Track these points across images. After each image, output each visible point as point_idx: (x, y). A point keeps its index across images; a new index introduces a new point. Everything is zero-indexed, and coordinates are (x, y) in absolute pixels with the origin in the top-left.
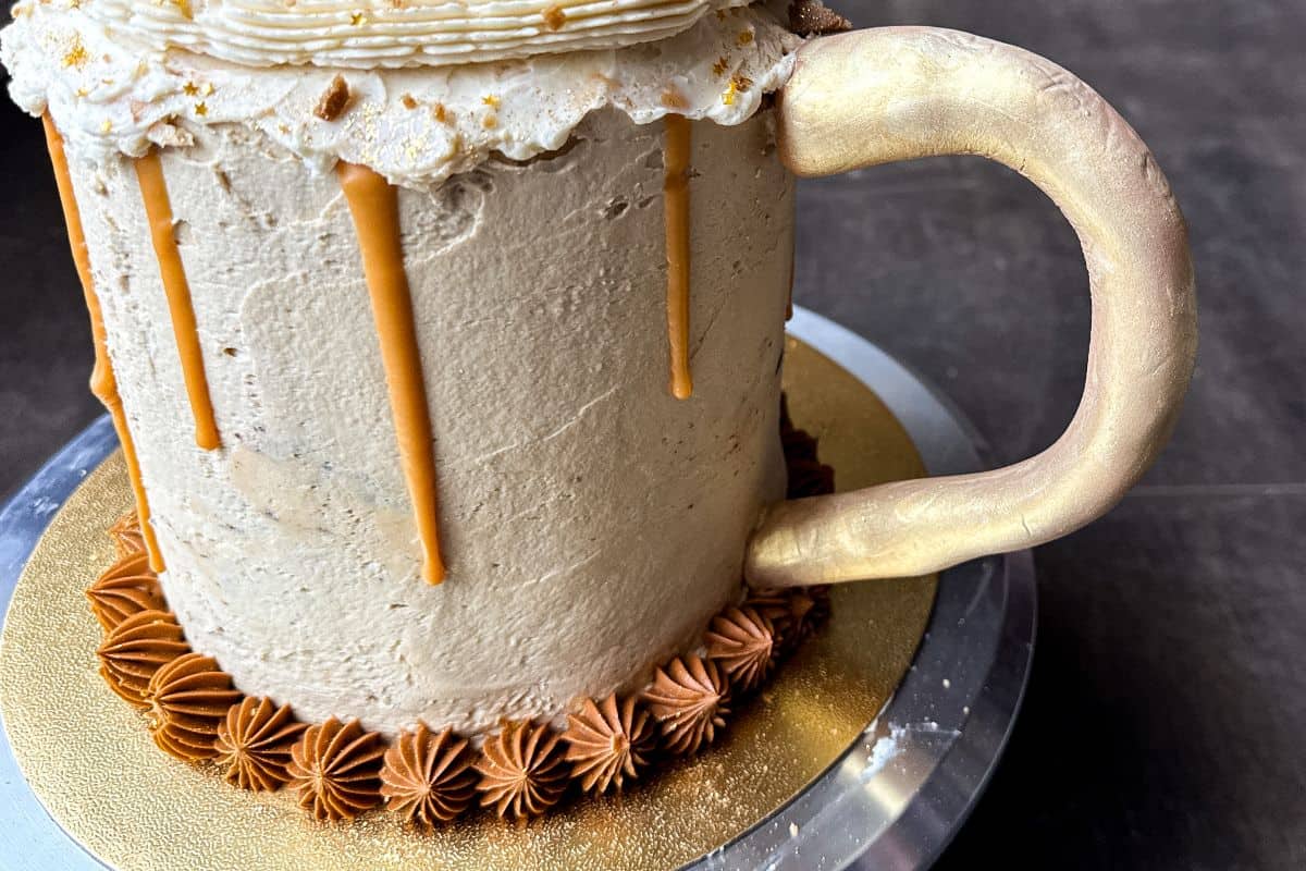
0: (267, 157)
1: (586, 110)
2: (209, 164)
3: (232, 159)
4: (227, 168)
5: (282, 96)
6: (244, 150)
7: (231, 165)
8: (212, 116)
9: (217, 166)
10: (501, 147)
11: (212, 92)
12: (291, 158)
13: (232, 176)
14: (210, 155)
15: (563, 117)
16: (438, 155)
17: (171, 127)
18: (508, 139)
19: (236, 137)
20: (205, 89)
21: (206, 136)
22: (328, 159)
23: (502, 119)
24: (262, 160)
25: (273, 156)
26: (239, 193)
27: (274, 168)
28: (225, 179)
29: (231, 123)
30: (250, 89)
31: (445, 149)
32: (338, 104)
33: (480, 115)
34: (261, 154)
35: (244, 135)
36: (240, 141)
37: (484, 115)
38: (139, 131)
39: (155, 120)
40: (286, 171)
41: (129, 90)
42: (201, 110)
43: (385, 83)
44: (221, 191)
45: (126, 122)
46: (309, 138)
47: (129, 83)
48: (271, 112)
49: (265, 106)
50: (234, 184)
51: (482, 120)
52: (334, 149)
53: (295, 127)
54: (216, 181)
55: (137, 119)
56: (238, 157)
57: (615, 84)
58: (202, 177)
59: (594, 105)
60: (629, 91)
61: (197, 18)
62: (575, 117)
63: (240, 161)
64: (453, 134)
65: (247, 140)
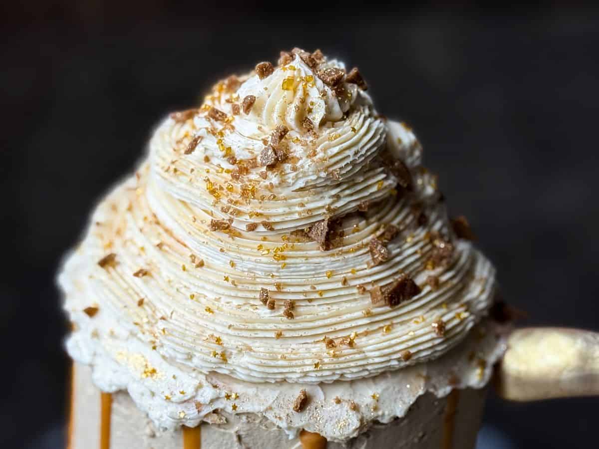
0: (264, 428)
1: (417, 395)
2: (232, 431)
3: (245, 429)
4: (241, 433)
5: (274, 399)
6: (252, 425)
7: (244, 431)
8: (239, 410)
9: (236, 432)
10: (379, 419)
11: (237, 397)
12: (275, 428)
13: (243, 436)
14: (232, 427)
15: (407, 401)
16: (354, 428)
17: (215, 414)
18: (383, 415)
19: (249, 419)
20: (233, 396)
21: (232, 419)
22: (298, 430)
23: (380, 405)
24: (261, 430)
25: (267, 427)
26: (245, 444)
27: (266, 433)
28: (239, 438)
29: (248, 413)
30: (257, 395)
31: (357, 424)
32: (304, 403)
33: (370, 405)
34: (261, 426)
35: (253, 418)
36: (251, 421)
37: (372, 404)
38: (201, 417)
39: (208, 412)
40: (272, 434)
41: (194, 397)
42: (235, 407)
43: (322, 390)
44: (237, 444)
45: (194, 413)
46: (291, 421)
47: (194, 394)
48: (271, 408)
49: (267, 405)
50: (243, 440)
51: (372, 407)
52: (303, 426)
53: (283, 415)
54: (235, 439)
55: (199, 412)
56: (248, 428)
57: (428, 379)
58: (227, 437)
59: (421, 392)
60: (434, 381)
61: (230, 361)
62: (411, 400)
63: (248, 430)
64: (360, 417)
65: (254, 420)
